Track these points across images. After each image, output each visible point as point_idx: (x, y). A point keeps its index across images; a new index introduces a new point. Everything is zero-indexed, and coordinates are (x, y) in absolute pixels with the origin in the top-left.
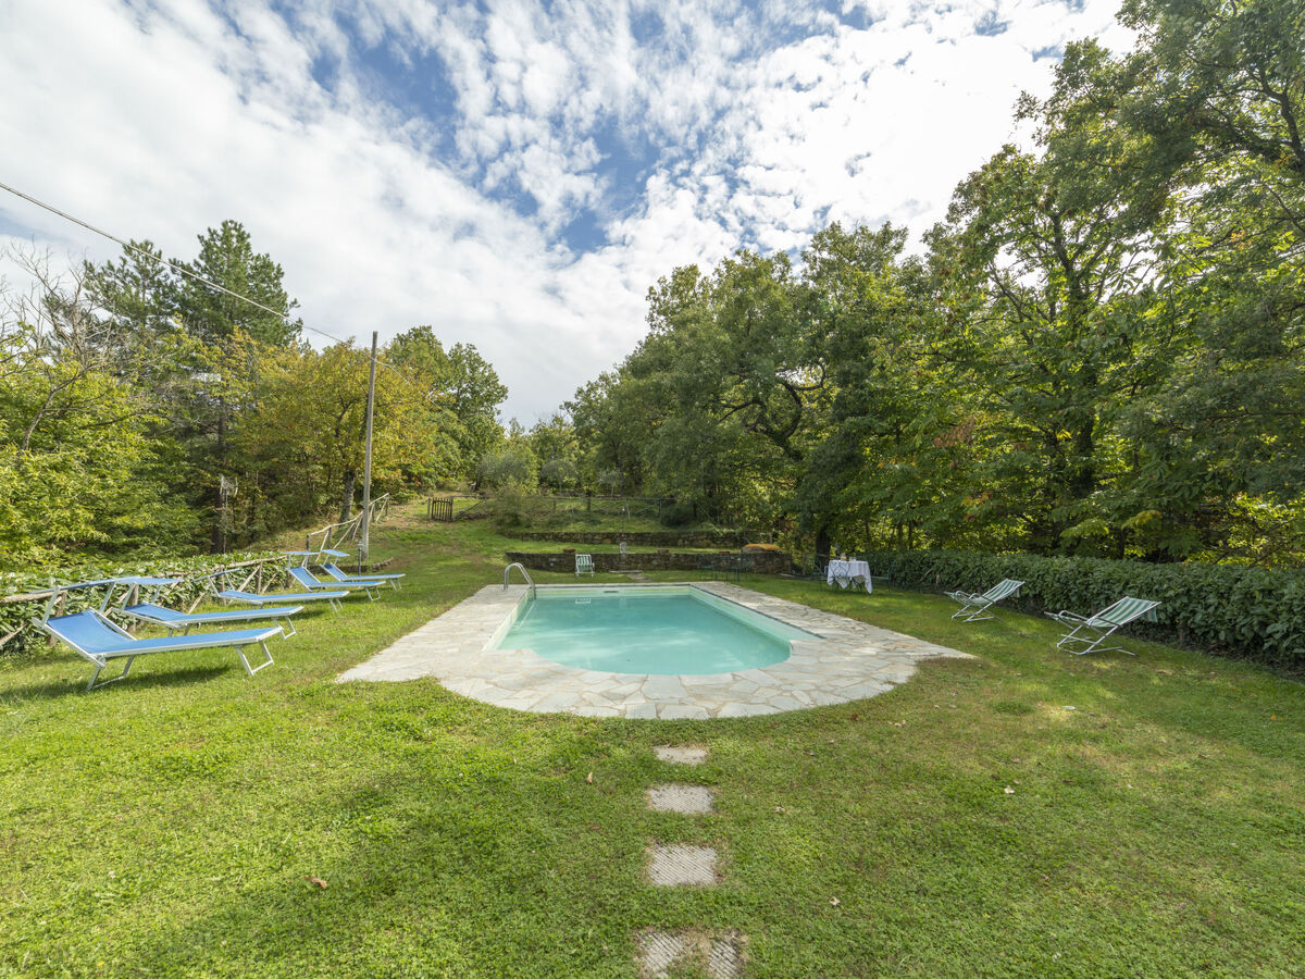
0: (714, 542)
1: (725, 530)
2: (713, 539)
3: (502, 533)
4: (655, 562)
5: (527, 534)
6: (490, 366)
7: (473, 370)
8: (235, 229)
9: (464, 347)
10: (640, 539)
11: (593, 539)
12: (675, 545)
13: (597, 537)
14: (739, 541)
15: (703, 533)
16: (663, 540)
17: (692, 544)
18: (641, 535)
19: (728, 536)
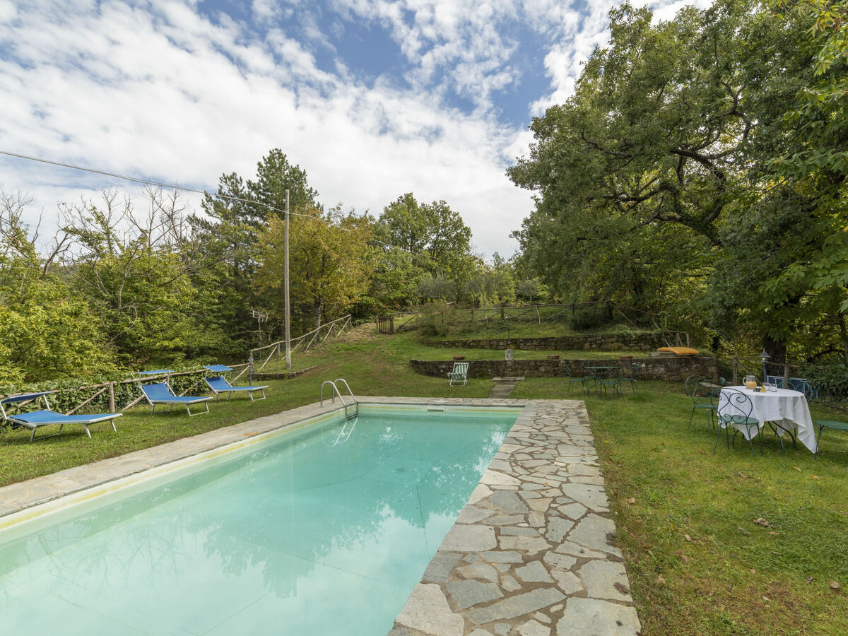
0: (626, 345)
1: (639, 332)
2: (625, 341)
3: (422, 343)
4: (542, 369)
5: (440, 342)
6: (457, 214)
7: (445, 219)
8: (278, 153)
9: (438, 204)
10: (544, 343)
11: (498, 345)
12: (581, 349)
13: (501, 343)
14: (655, 343)
15: (612, 336)
16: (568, 345)
17: (600, 347)
18: (544, 340)
19: (641, 338)
